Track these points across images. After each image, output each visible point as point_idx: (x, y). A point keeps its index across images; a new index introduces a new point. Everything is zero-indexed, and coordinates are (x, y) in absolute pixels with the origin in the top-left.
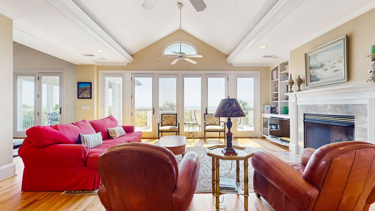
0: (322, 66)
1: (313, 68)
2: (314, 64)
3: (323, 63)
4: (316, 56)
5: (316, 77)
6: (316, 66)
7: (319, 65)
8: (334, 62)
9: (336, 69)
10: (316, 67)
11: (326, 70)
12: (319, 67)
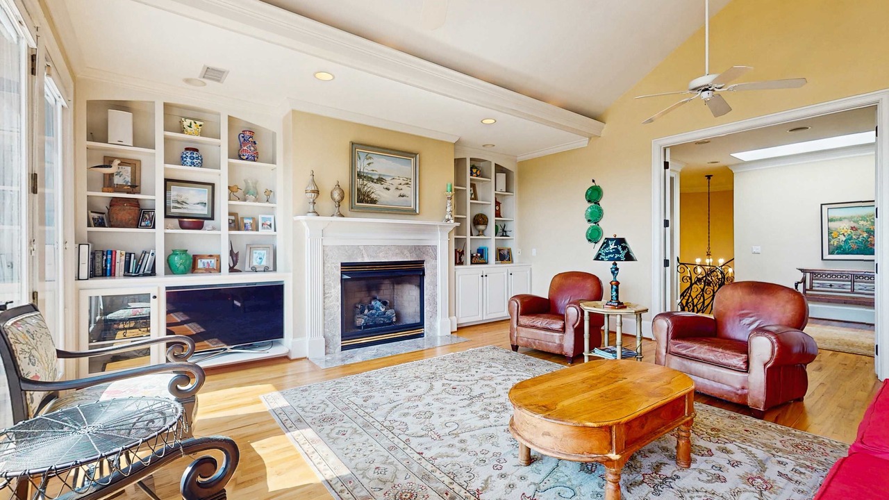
0: (380, 180)
1: (365, 177)
2: (365, 171)
3: (384, 176)
4: (370, 158)
5: (368, 196)
6: (369, 176)
7: (376, 177)
8: (401, 181)
9: (402, 192)
10: (371, 178)
11: (388, 189)
12: (375, 181)
